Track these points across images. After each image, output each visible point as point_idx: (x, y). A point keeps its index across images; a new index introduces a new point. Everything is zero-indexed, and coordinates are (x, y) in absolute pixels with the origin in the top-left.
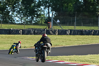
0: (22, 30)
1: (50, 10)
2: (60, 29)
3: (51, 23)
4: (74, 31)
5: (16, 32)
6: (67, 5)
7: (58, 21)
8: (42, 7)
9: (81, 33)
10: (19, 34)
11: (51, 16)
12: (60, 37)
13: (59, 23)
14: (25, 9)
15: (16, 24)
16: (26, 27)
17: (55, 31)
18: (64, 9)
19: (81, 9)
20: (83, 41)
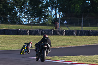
0: (30, 30)
1: (57, 11)
2: (67, 29)
3: (58, 24)
4: (81, 31)
5: (24, 33)
6: (74, 5)
7: (65, 22)
8: (50, 8)
9: (88, 33)
10: (27, 34)
11: (58, 16)
12: (67, 37)
13: (67, 24)
14: (32, 10)
15: (23, 24)
16: (34, 28)
17: (62, 31)
18: (71, 9)
19: (88, 10)
20: (90, 42)
